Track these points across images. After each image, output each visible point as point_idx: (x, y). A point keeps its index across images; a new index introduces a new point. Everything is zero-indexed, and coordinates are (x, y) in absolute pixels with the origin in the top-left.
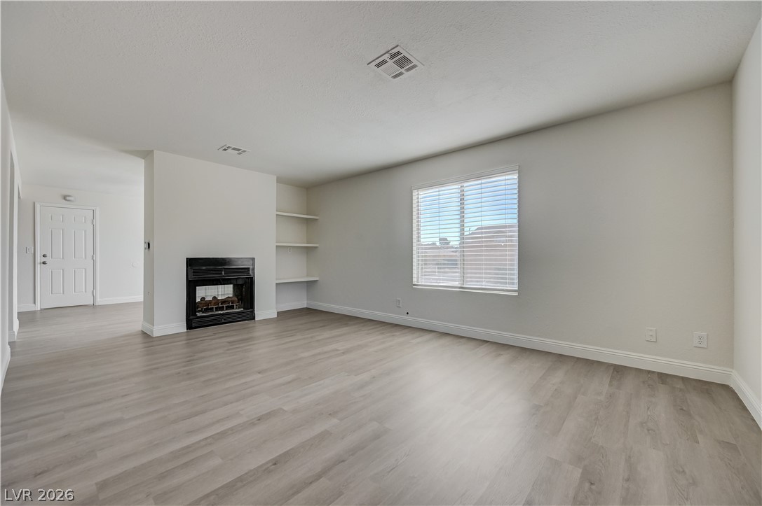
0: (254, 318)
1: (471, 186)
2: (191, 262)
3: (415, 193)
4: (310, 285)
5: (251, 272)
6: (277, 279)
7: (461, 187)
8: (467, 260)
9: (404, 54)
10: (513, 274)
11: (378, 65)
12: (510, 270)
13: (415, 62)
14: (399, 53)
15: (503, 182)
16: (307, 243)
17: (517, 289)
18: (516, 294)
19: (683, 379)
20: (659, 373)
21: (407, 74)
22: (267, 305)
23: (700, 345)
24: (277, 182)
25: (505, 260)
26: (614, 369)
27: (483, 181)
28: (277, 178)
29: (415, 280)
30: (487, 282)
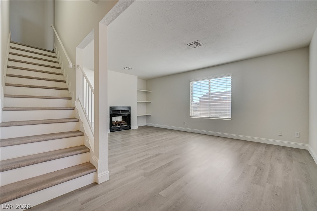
0: (130, 129)
1: (213, 81)
2: (111, 108)
3: (191, 83)
4: (147, 117)
5: (129, 112)
6: (138, 114)
7: (209, 81)
8: (211, 108)
9: (199, 42)
10: (229, 113)
11: (189, 45)
12: (228, 111)
13: (202, 44)
14: (197, 42)
15: (226, 80)
16: (146, 101)
17: (231, 118)
18: (231, 119)
19: (291, 148)
20: (282, 146)
21: (198, 47)
22: (135, 124)
23: (297, 137)
24: (138, 78)
25: (226, 107)
26: (267, 145)
27: (218, 79)
28: (138, 77)
29: (191, 115)
30: (220, 115)
